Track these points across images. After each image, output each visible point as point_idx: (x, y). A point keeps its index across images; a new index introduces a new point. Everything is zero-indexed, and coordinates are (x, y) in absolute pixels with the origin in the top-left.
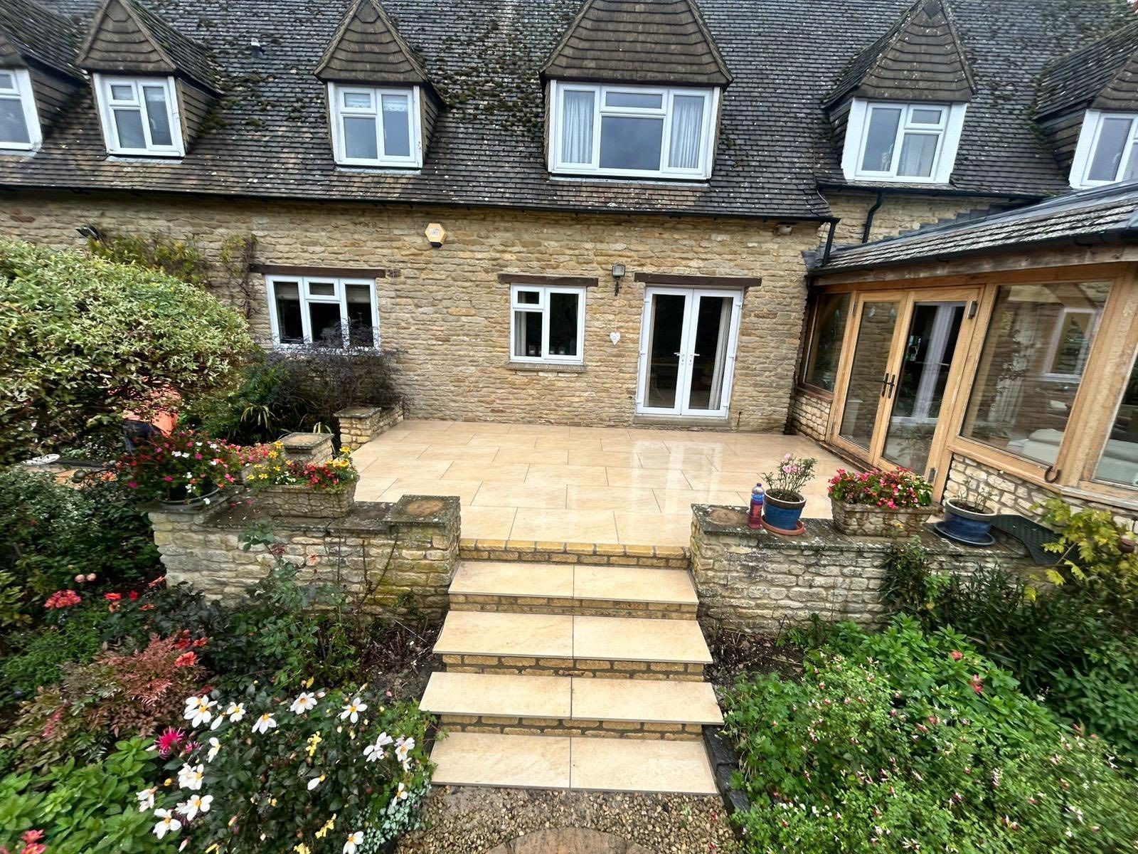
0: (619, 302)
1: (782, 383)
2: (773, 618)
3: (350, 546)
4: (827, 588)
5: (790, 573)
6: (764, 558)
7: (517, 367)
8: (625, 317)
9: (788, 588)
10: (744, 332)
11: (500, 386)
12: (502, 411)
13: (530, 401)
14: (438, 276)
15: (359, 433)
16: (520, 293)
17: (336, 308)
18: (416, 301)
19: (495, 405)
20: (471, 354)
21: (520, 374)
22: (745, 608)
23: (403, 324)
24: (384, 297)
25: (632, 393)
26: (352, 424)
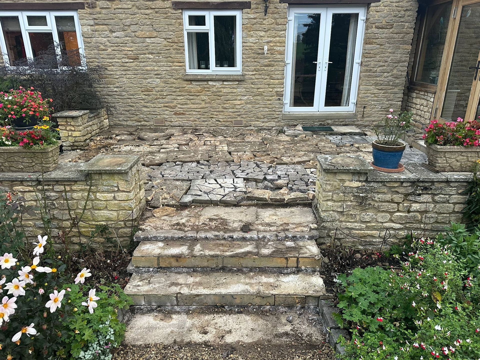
0: (269, 20)
1: (397, 81)
2: (380, 237)
3: (57, 192)
4: (421, 212)
5: (392, 201)
6: (372, 190)
7: (191, 78)
8: (273, 33)
9: (392, 213)
10: (367, 42)
11: (179, 94)
12: (183, 113)
13: (203, 105)
14: (126, 6)
15: (73, 129)
16: (190, 17)
17: (49, 35)
18: (110, 27)
19: (177, 109)
20: (156, 68)
21: (194, 83)
22: (357, 230)
23: (102, 47)
24: (85, 25)
25: (280, 95)
26: (67, 122)
